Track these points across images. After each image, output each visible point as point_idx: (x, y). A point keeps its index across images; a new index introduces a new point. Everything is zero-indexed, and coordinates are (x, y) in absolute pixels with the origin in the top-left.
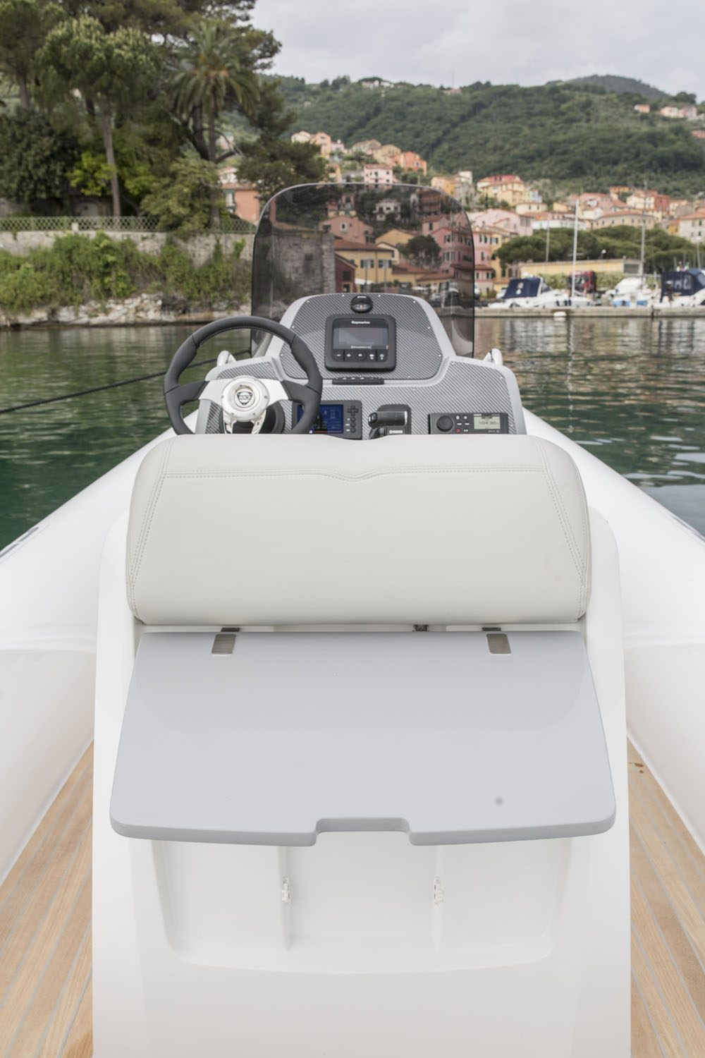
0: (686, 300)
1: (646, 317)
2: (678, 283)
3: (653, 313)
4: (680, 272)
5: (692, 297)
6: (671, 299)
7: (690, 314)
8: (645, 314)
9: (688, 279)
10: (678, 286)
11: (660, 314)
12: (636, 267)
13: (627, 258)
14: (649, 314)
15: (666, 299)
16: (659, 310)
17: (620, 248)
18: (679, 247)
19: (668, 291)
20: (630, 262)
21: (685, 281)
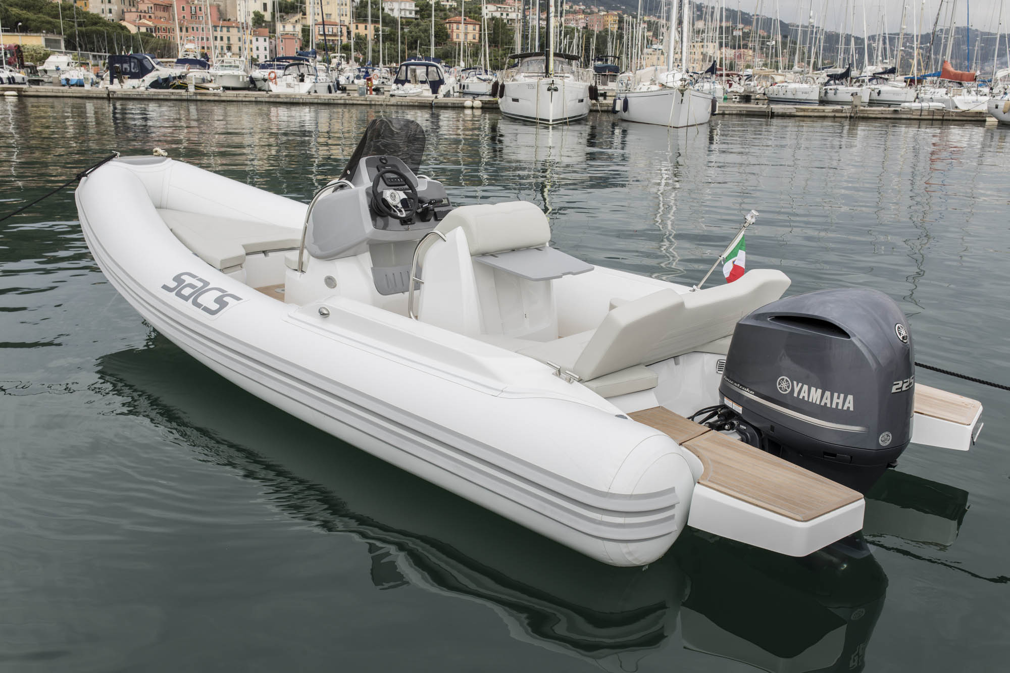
0: (135, 82)
1: (103, 98)
2: (126, 66)
3: (108, 95)
4: (125, 56)
5: (141, 80)
6: (121, 81)
7: (145, 96)
8: (101, 96)
9: (134, 62)
10: (126, 69)
11: (115, 96)
12: (58, 42)
13: (47, 33)
14: (105, 96)
15: (116, 81)
16: (114, 92)
17: (34, 21)
18: (95, 24)
19: (117, 74)
20: (51, 36)
21: (132, 64)
